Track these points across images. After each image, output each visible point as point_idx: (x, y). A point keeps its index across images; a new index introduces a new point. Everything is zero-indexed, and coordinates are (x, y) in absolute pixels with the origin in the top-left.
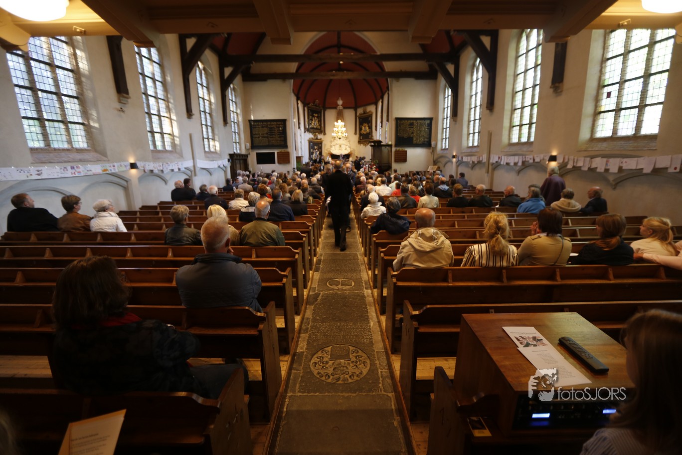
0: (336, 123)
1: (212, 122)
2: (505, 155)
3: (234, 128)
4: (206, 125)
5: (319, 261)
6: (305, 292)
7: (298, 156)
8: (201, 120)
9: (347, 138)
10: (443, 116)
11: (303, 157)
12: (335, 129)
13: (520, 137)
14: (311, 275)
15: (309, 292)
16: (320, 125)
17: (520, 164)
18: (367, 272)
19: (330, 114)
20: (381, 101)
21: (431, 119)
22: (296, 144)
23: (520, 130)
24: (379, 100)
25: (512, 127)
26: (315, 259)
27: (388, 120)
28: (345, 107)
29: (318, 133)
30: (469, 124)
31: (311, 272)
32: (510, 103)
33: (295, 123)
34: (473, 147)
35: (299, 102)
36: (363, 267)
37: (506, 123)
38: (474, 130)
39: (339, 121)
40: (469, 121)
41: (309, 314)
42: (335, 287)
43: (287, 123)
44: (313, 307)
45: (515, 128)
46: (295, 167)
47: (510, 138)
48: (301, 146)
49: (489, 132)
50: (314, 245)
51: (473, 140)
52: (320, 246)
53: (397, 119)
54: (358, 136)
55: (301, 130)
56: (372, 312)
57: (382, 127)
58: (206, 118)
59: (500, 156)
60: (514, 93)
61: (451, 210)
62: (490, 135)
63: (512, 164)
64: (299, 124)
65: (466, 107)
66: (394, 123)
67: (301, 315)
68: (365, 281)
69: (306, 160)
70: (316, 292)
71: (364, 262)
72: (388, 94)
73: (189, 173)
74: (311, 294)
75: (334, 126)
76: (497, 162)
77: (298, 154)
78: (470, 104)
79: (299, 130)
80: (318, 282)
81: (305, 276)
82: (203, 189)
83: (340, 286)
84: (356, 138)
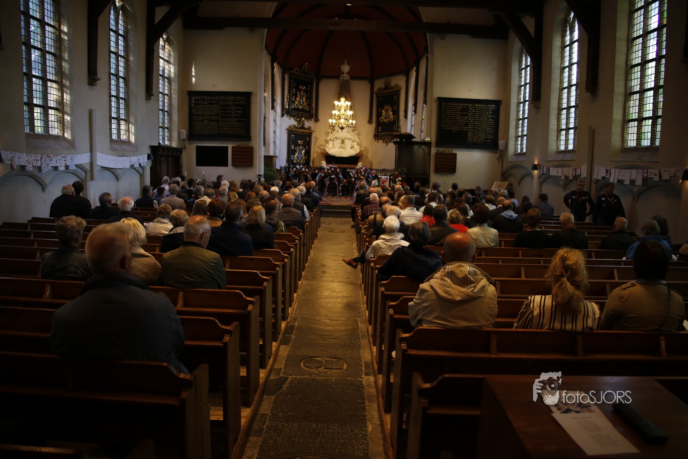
0: (336, 103)
1: (127, 92)
2: (616, 168)
3: (163, 102)
4: (117, 97)
5: (290, 329)
6: (263, 374)
7: (267, 154)
8: (110, 89)
9: (354, 128)
10: (519, 99)
11: (276, 157)
12: (335, 112)
13: (639, 139)
14: (274, 349)
15: (269, 374)
16: (310, 105)
17: (639, 182)
18: (371, 349)
19: (327, 88)
20: (415, 69)
21: (497, 103)
22: (267, 134)
23: (639, 127)
24: (413, 67)
25: (626, 121)
26: (283, 325)
27: (425, 102)
28: (354, 76)
29: (305, 118)
30: (559, 115)
31: (274, 344)
32: (622, 83)
33: (267, 98)
34: (566, 151)
35: (275, 65)
36: (364, 342)
37: (617, 115)
38: (567, 123)
39: (343, 99)
40: (560, 109)
41: (266, 407)
42: (314, 370)
43: (253, 99)
44: (273, 398)
45: (631, 124)
46: (262, 173)
47: (623, 140)
48: (275, 138)
49: (590, 127)
50: (284, 302)
51: (567, 140)
52: (295, 304)
53: (441, 100)
54: (374, 125)
55: (275, 111)
56: (373, 411)
57: (415, 111)
58: (118, 86)
59: (608, 168)
60: (629, 68)
61: (520, 252)
62: (592, 133)
63: (627, 182)
64: (273, 100)
65: (555, 85)
66: (435, 106)
67: (252, 407)
68: (365, 363)
69: (281, 162)
70: (281, 375)
71: (368, 333)
72: (427, 58)
73: (83, 173)
74: (272, 377)
75: (334, 107)
76: (603, 178)
77: (269, 153)
78: (561, 82)
79: (272, 112)
80: (286, 361)
81: (262, 348)
82: (104, 198)
83: (322, 369)
84: (370, 129)
